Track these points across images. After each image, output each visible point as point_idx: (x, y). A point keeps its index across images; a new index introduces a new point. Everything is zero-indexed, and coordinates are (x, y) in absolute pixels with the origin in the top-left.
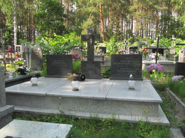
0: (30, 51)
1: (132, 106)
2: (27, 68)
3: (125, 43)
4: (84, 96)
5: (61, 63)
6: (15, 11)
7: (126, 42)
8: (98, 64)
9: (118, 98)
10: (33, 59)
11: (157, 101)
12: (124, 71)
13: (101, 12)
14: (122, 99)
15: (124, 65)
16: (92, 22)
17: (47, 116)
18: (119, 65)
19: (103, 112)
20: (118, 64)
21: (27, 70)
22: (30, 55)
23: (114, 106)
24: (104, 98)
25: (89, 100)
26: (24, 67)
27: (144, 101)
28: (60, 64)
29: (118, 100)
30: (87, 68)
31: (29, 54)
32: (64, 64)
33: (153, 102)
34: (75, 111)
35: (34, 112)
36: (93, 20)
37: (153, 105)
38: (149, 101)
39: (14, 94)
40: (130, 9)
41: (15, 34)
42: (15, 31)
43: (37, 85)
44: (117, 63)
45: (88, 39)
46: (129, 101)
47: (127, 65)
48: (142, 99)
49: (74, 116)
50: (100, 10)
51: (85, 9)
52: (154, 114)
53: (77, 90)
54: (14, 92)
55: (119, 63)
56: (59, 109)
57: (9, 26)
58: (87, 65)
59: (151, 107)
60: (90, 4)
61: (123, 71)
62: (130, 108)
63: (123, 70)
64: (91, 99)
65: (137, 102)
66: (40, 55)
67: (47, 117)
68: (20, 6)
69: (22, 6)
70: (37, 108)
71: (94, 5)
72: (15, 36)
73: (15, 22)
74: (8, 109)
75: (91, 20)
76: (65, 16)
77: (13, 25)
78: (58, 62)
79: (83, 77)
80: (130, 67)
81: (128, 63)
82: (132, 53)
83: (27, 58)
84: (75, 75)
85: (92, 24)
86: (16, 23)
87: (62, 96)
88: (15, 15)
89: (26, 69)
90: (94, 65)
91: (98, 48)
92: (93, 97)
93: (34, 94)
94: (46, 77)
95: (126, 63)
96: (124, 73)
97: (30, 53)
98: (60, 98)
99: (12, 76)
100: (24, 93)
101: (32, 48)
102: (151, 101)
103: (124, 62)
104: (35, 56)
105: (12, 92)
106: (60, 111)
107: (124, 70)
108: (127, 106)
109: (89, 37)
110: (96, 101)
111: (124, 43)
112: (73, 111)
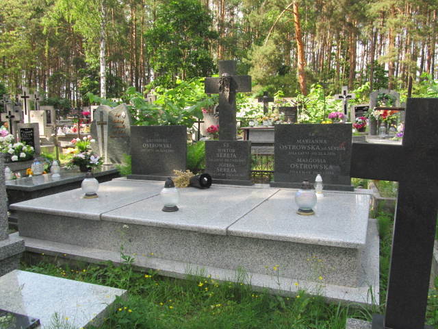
0: (106, 119)
1: (289, 255)
2: (92, 157)
3: (345, 97)
4: (179, 223)
5: (161, 145)
6: (104, 29)
7: (347, 95)
8: (244, 148)
9: (256, 232)
10: (112, 137)
11: (350, 244)
12: (305, 166)
13: (296, 21)
14: (265, 235)
15: (306, 150)
16: (274, 46)
17: (99, 265)
18: (294, 151)
19: (223, 264)
20: (291, 147)
21: (91, 162)
22: (106, 127)
23: (246, 251)
24: (222, 231)
25: (191, 234)
26: (86, 155)
27: (319, 243)
28: (159, 148)
29: (255, 236)
30: (219, 158)
31: (104, 126)
32: (168, 149)
33: (340, 246)
34: (162, 258)
35: (74, 256)
36: (276, 42)
37: (341, 255)
38: (330, 242)
39: (41, 213)
40: (371, 11)
41: (103, 82)
42: (102, 75)
43: (95, 194)
44: (288, 147)
45: (220, 87)
46: (284, 242)
47: (314, 151)
48: (315, 238)
49: (154, 270)
50: (295, 16)
51: (258, 16)
52: (346, 279)
53: (172, 209)
54: (40, 210)
55: (294, 147)
56: (123, 251)
57: (91, 64)
58: (219, 150)
59: (337, 260)
60: (270, 4)
61: (303, 166)
62: (285, 260)
63: (304, 163)
64: (195, 232)
65: (302, 244)
66: (126, 127)
67: (98, 267)
68: (116, 17)
69: (119, 18)
70: (84, 246)
71: (278, 6)
72: (102, 85)
73: (102, 54)
74: (7, 247)
75: (272, 43)
76: (213, 35)
77: (99, 62)
78: (155, 143)
79: (206, 179)
80: (320, 156)
81: (315, 147)
82: (361, 120)
83: (99, 135)
84: (189, 174)
85: (274, 51)
86: (104, 57)
87: (134, 223)
88: (103, 38)
89: (90, 159)
90: (234, 151)
91: (276, 110)
92: (199, 228)
93: (77, 216)
94: (128, 177)
95: (311, 147)
96: (306, 170)
97: (106, 124)
98: (125, 226)
99: (58, 175)
100: (59, 212)
101: (110, 112)
102: (336, 243)
103: (307, 144)
104: (115, 130)
105: (36, 210)
106: (124, 257)
107: (306, 163)
108: (279, 253)
109: (223, 84)
110: (207, 237)
111: (340, 97)
112: (157, 257)
